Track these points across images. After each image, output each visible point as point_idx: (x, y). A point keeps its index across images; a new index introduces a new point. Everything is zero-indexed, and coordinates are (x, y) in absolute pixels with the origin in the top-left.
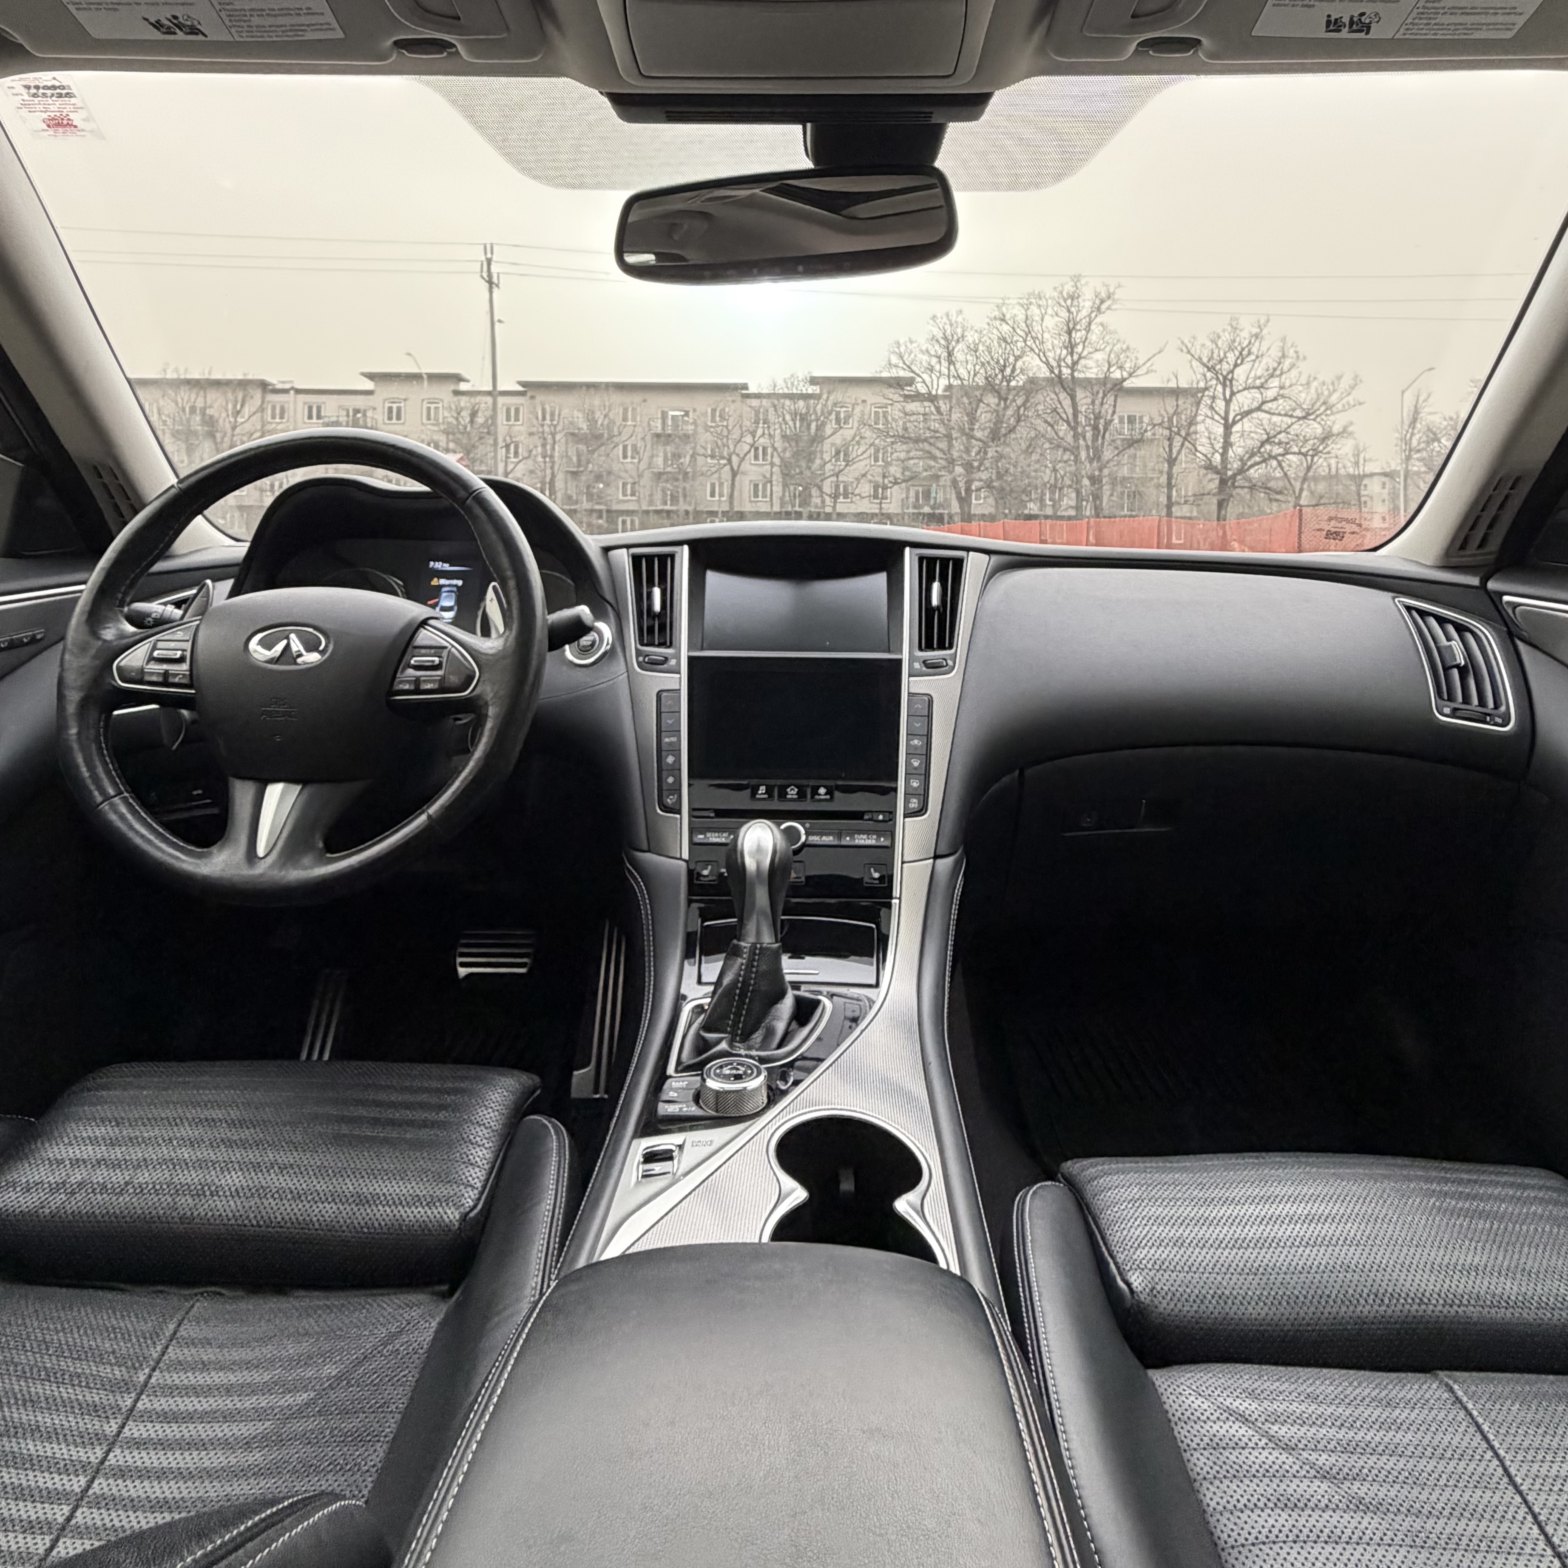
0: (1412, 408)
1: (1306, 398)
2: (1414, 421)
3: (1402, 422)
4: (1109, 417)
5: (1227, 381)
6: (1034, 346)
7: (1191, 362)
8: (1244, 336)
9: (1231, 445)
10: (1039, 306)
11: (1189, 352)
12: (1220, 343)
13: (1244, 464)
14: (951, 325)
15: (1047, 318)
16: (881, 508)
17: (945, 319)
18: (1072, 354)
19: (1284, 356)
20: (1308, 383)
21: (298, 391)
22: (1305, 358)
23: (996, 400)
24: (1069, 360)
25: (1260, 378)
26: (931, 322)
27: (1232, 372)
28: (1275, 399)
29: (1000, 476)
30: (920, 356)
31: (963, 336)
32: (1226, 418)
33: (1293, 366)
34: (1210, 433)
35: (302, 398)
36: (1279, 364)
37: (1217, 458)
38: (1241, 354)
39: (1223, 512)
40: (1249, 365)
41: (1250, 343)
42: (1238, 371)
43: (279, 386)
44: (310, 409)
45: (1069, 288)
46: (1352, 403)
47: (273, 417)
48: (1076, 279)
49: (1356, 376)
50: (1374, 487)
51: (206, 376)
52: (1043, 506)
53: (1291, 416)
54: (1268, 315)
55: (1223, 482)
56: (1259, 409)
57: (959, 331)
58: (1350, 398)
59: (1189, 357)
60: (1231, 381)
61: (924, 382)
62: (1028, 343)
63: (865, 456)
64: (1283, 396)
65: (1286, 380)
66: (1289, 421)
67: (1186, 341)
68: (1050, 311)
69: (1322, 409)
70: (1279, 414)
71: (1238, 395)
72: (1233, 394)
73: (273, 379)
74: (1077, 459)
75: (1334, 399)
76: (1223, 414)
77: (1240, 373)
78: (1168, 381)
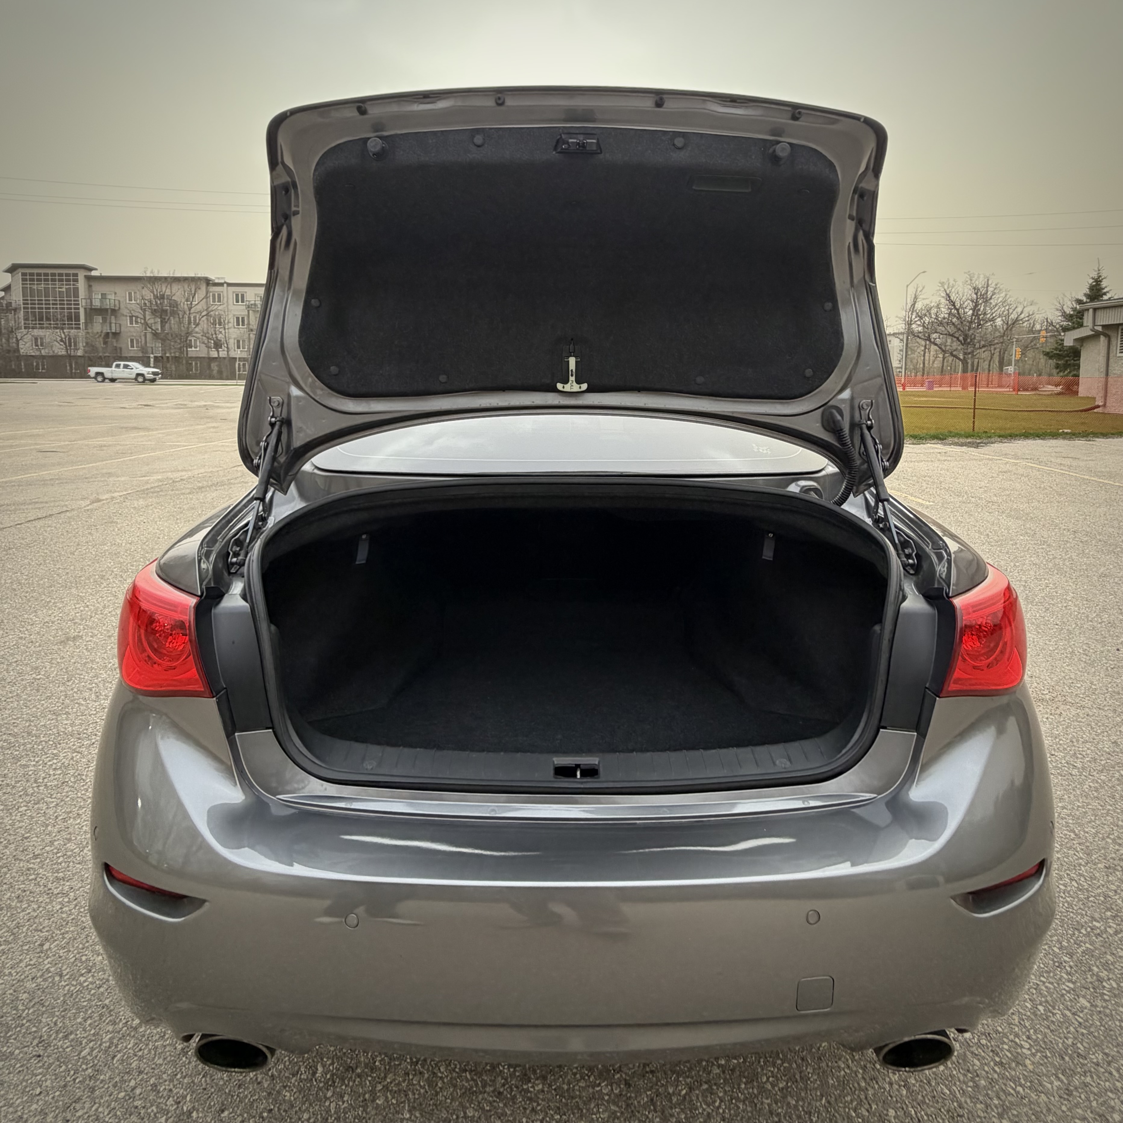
0: (913, 296)
3: (907, 303)
21: (229, 285)
35: (231, 289)
43: (217, 281)
44: (237, 295)
47: (214, 301)
51: (171, 275)
73: (212, 277)
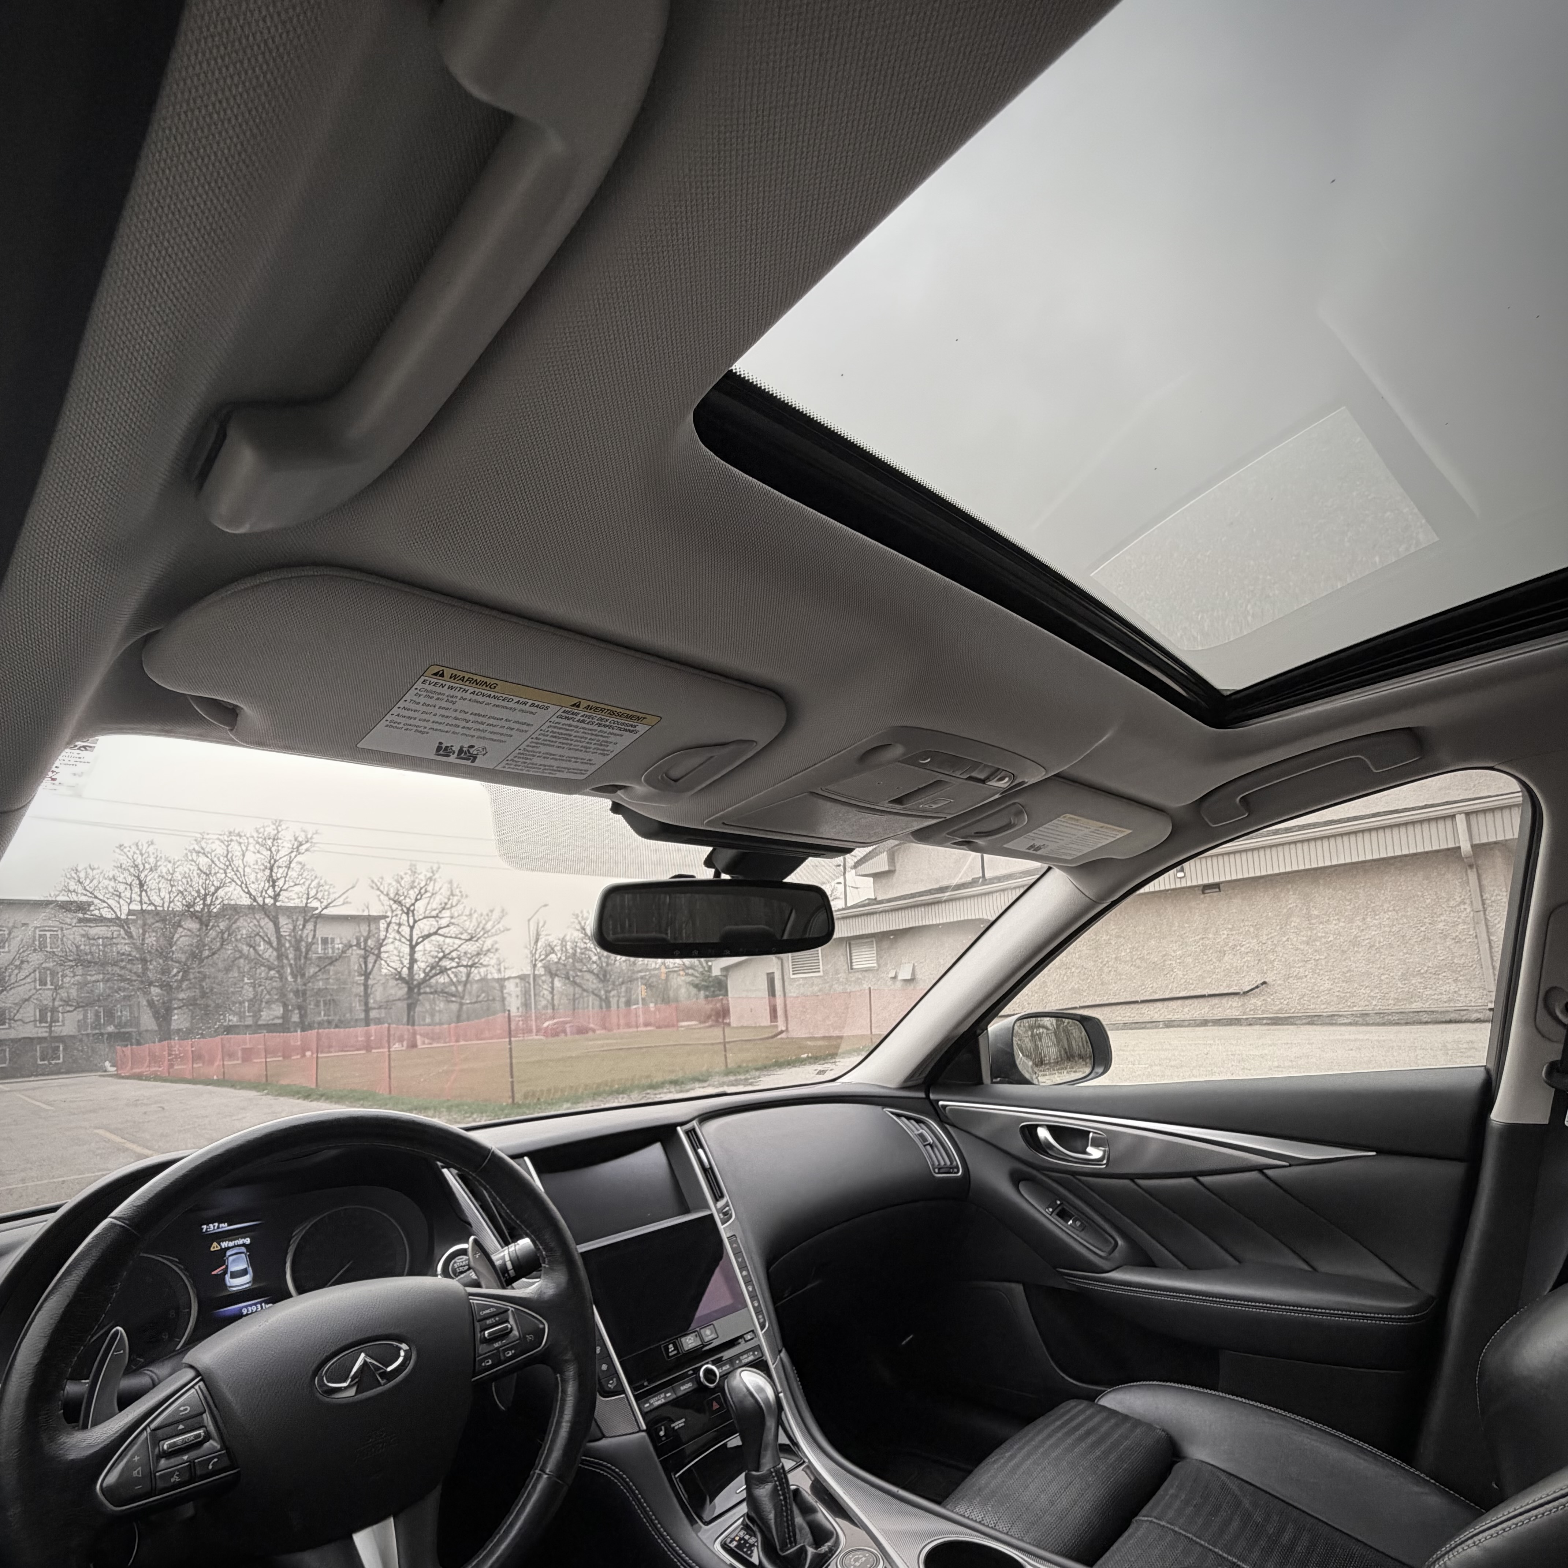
1: (470, 926)
4: (310, 940)
5: (409, 911)
6: (235, 878)
7: (379, 896)
8: (421, 880)
9: (416, 961)
10: (240, 843)
11: (378, 889)
12: (403, 883)
13: (427, 974)
14: (142, 855)
15: (248, 854)
16: (51, 1032)
17: (134, 848)
18: (274, 886)
19: (452, 894)
20: (471, 915)
22: (467, 896)
23: (198, 926)
24: (271, 892)
25: (435, 910)
26: (118, 850)
27: (413, 905)
28: (448, 926)
29: (204, 995)
30: (106, 882)
31: (156, 865)
32: (411, 940)
33: (459, 901)
34: (399, 952)
36: (449, 899)
37: (405, 971)
38: (420, 892)
39: (412, 1013)
40: (427, 900)
41: (426, 884)
42: (418, 904)
45: (271, 830)
48: (278, 823)
49: (504, 910)
50: (512, 988)
52: (242, 1017)
53: (460, 938)
54: (438, 863)
55: (410, 990)
56: (436, 933)
57: (152, 860)
58: (500, 926)
59: (379, 893)
60: (413, 911)
61: (110, 907)
62: (229, 875)
63: (28, 980)
64: (453, 924)
65: (455, 911)
66: (458, 942)
67: (376, 880)
68: (251, 848)
69: (482, 933)
70: (451, 937)
71: (420, 923)
72: (415, 922)
74: (282, 977)
75: (489, 926)
76: (408, 938)
77: (420, 906)
78: (363, 911)
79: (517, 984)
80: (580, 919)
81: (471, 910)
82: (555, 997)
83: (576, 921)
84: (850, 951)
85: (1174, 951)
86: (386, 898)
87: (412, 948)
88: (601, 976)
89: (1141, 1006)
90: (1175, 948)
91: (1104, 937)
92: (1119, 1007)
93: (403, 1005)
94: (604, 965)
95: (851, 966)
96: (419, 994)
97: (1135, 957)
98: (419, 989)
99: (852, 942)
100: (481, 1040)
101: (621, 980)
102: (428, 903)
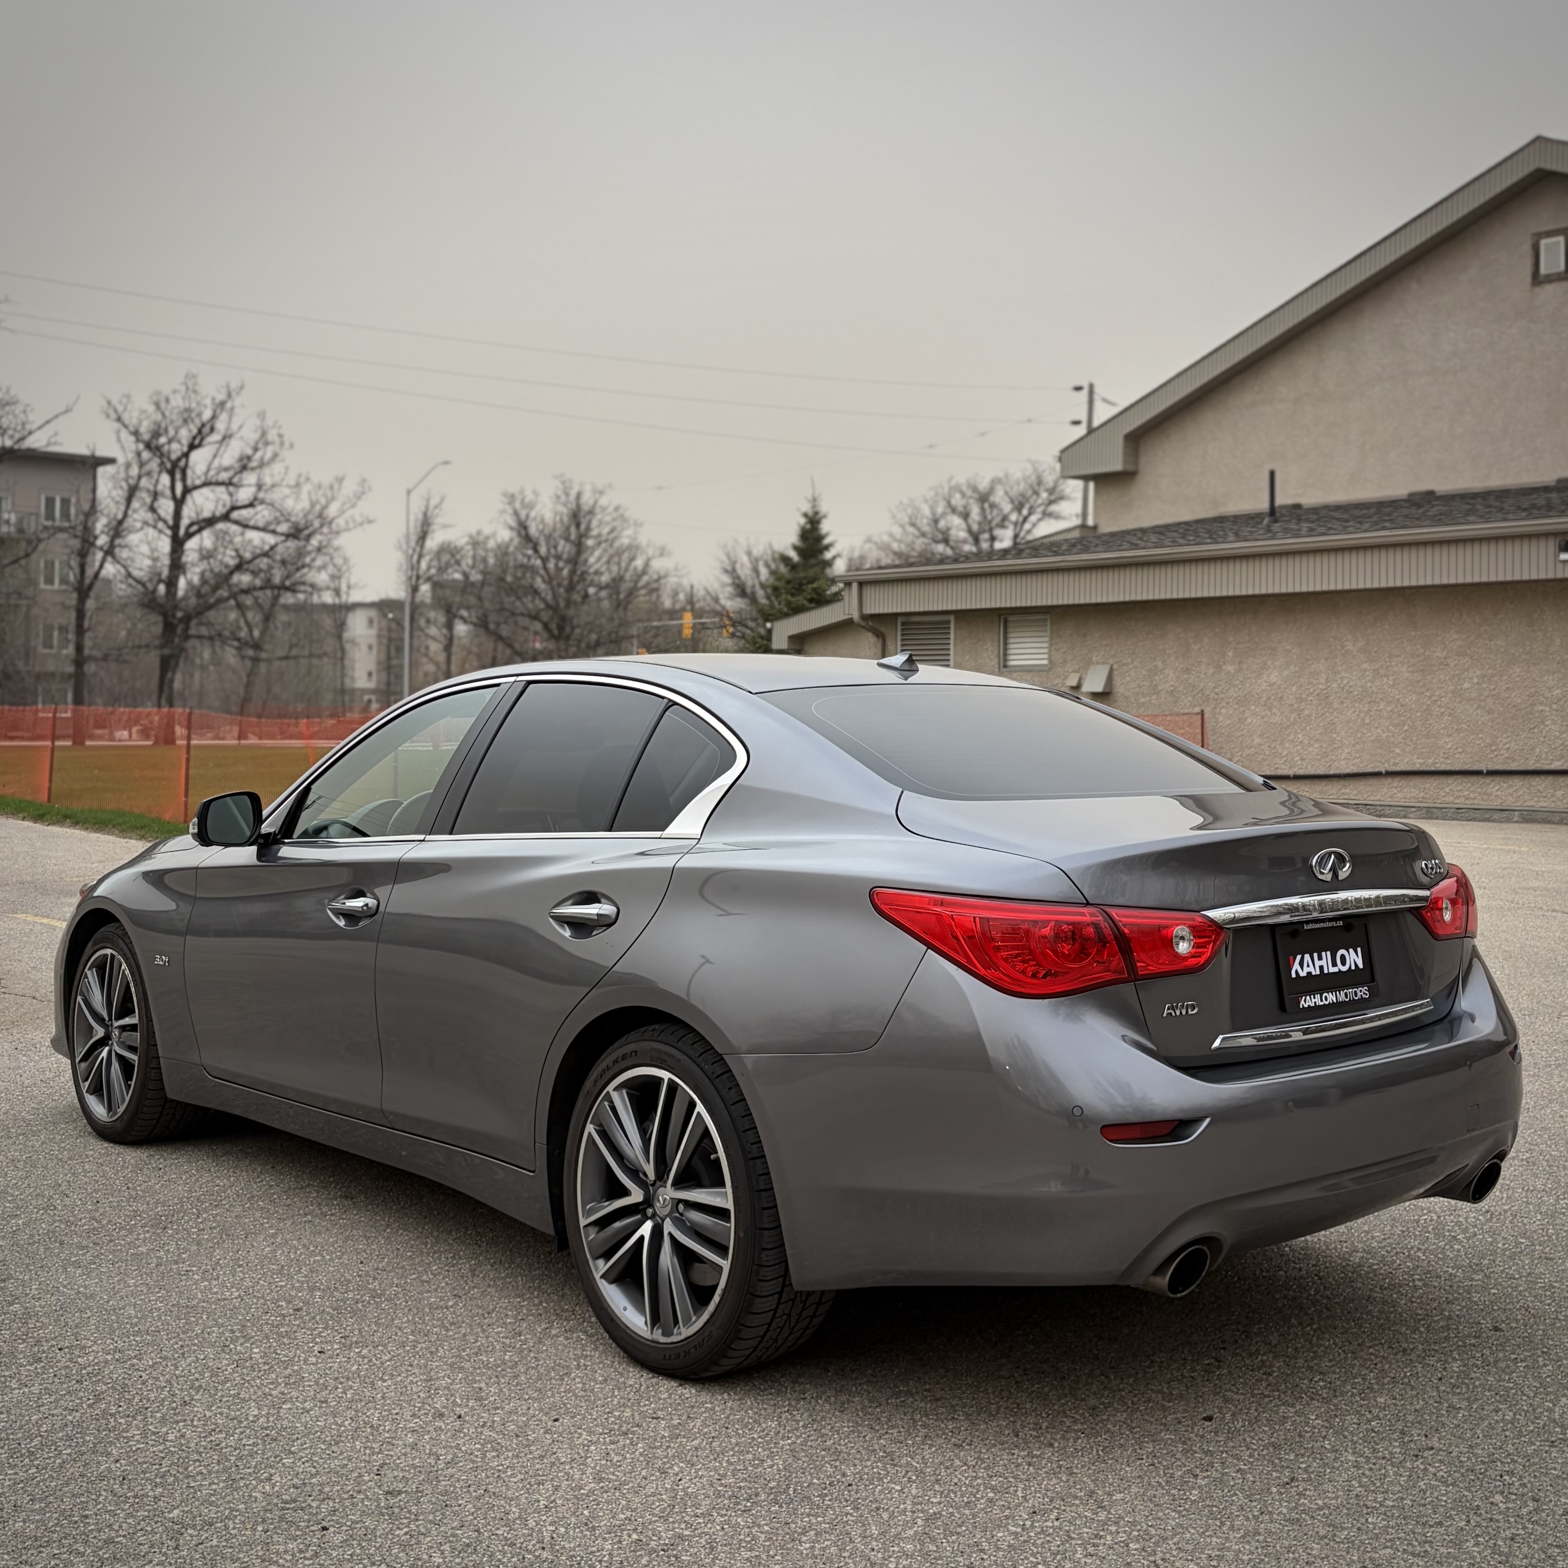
0: (421, 518)
1: (294, 506)
2: (423, 537)
5: (175, 468)
7: (118, 432)
8: (205, 407)
9: (182, 569)
11: (119, 419)
12: (167, 410)
13: (202, 598)
19: (263, 440)
20: (298, 485)
25: (226, 469)
27: (186, 455)
28: (251, 505)
32: (175, 528)
33: (275, 456)
36: (256, 449)
37: (162, 589)
38: (200, 431)
39: (169, 675)
40: (211, 449)
41: (213, 417)
42: (195, 455)
46: (359, 519)
49: (364, 481)
50: (360, 628)
53: (274, 532)
55: (169, 627)
56: (226, 517)
58: (355, 512)
59: (117, 425)
60: (184, 470)
64: (262, 502)
65: (268, 475)
66: (269, 538)
67: (115, 402)
70: (256, 528)
71: (196, 494)
72: (187, 491)
75: (333, 510)
76: (171, 522)
79: (371, 622)
80: (518, 505)
81: (299, 476)
82: (453, 658)
83: (510, 511)
84: (1005, 633)
85: (1550, 689)
86: (133, 438)
87: (178, 544)
88: (553, 626)
89: (1488, 780)
90: (1551, 683)
91: (1439, 654)
92: (1451, 780)
93: (153, 659)
94: (562, 604)
95: (1005, 660)
96: (187, 637)
97: (1486, 693)
98: (187, 628)
99: (1011, 618)
100: (291, 737)
101: (594, 637)
102: (215, 456)
